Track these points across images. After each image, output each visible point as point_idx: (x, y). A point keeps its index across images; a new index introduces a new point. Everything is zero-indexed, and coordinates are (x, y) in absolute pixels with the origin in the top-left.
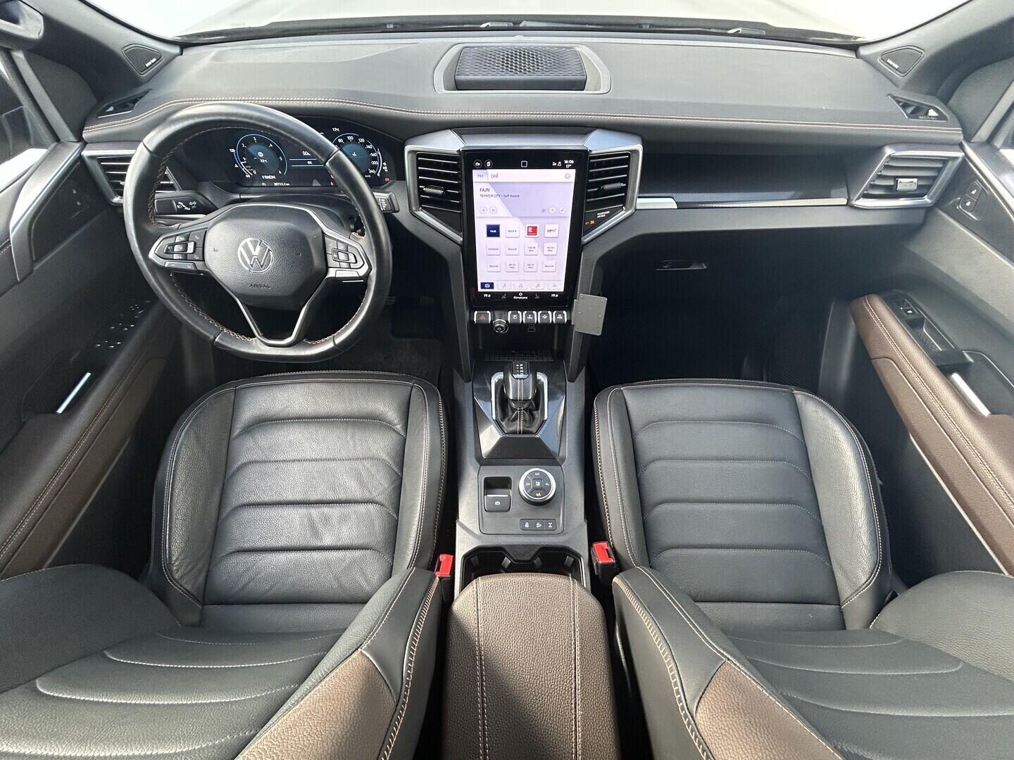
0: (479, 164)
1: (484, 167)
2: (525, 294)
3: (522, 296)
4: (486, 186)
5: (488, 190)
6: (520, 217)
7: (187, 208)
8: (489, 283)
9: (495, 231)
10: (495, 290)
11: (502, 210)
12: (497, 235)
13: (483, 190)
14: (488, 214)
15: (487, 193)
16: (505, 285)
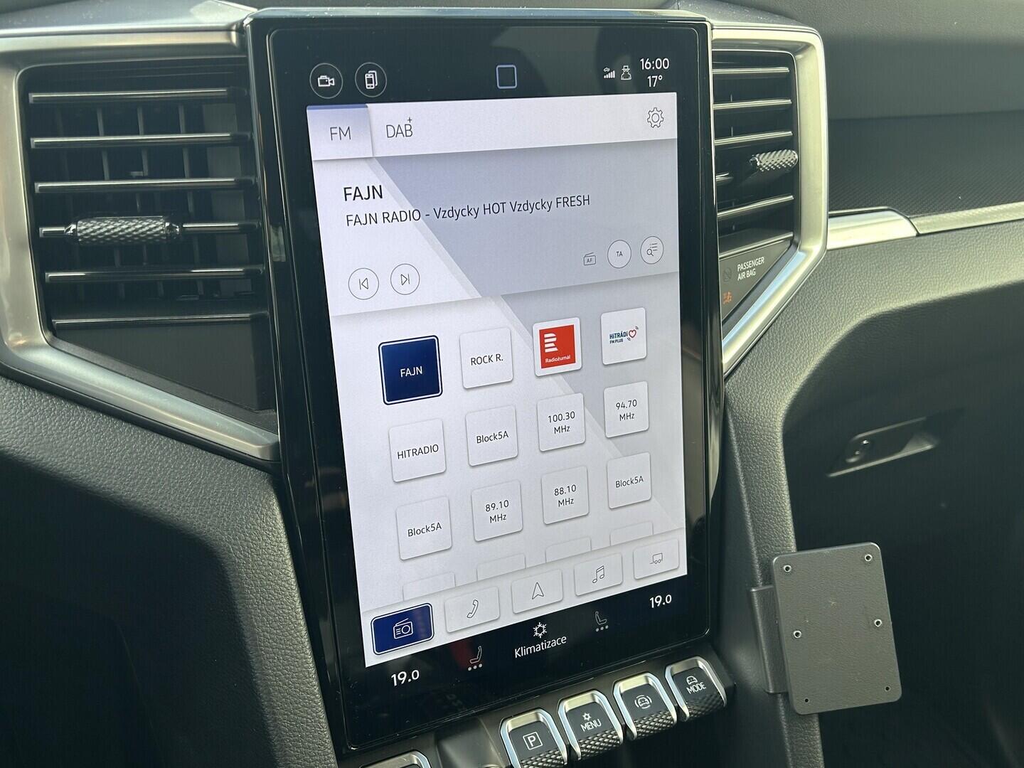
0: (331, 82)
1: (352, 95)
3: (546, 637)
4: (365, 177)
5: (376, 192)
6: (508, 297)
8: (412, 615)
9: (419, 370)
10: (441, 637)
12: (429, 384)
13: (358, 194)
14: (387, 298)
15: (376, 207)
16: (476, 604)
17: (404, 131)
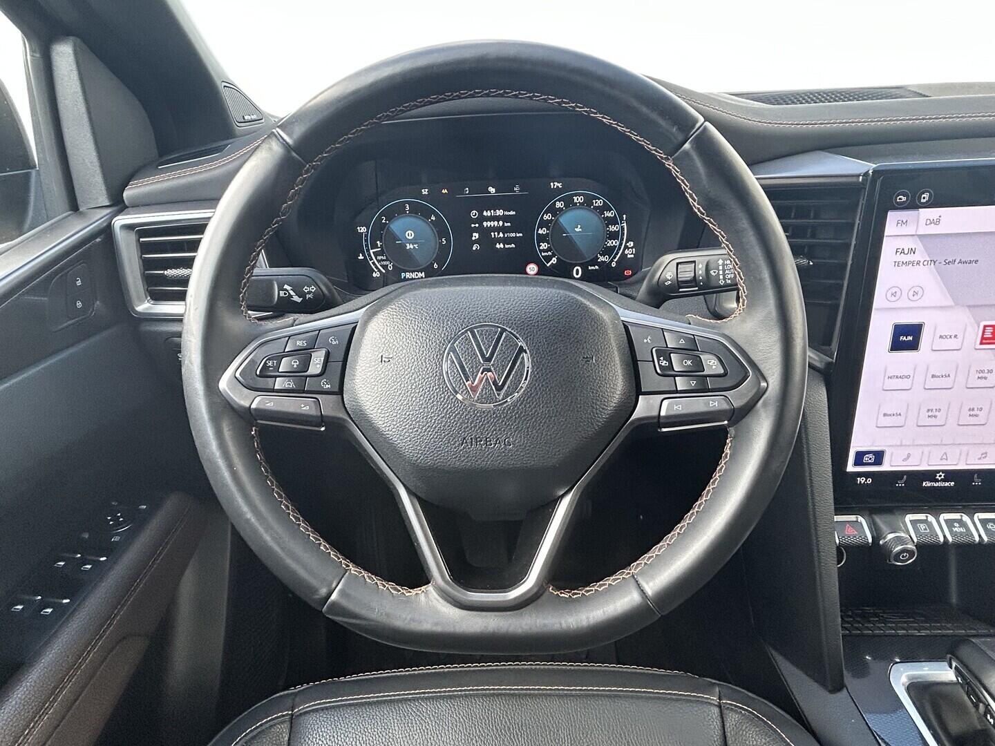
0: (904, 199)
1: (913, 205)
2: (950, 475)
3: (942, 480)
4: (910, 244)
5: (913, 251)
6: (969, 307)
7: (297, 299)
8: (875, 453)
9: (910, 338)
10: (885, 467)
11: (935, 292)
12: (913, 346)
13: (903, 252)
14: (904, 303)
15: (910, 257)
16: (909, 456)
17: (937, 222)
